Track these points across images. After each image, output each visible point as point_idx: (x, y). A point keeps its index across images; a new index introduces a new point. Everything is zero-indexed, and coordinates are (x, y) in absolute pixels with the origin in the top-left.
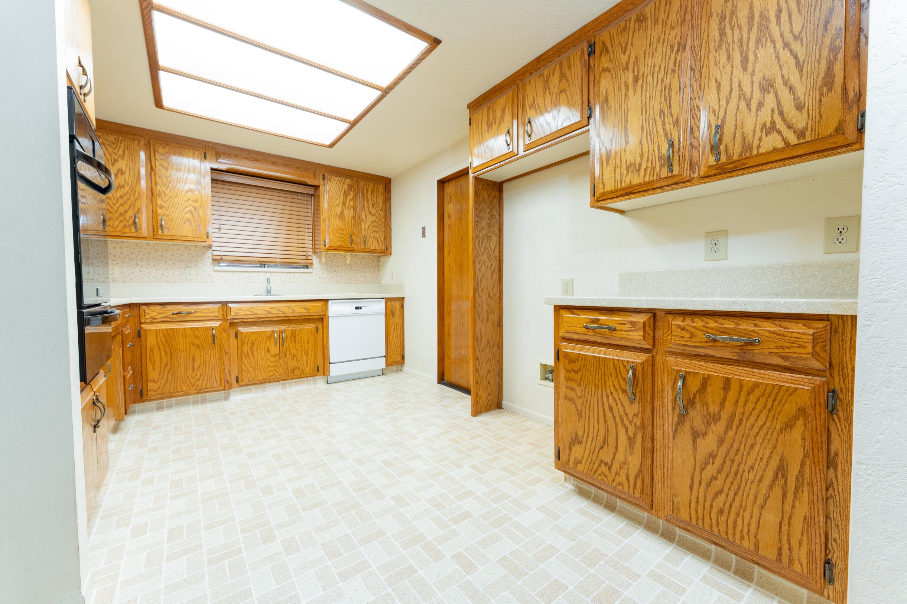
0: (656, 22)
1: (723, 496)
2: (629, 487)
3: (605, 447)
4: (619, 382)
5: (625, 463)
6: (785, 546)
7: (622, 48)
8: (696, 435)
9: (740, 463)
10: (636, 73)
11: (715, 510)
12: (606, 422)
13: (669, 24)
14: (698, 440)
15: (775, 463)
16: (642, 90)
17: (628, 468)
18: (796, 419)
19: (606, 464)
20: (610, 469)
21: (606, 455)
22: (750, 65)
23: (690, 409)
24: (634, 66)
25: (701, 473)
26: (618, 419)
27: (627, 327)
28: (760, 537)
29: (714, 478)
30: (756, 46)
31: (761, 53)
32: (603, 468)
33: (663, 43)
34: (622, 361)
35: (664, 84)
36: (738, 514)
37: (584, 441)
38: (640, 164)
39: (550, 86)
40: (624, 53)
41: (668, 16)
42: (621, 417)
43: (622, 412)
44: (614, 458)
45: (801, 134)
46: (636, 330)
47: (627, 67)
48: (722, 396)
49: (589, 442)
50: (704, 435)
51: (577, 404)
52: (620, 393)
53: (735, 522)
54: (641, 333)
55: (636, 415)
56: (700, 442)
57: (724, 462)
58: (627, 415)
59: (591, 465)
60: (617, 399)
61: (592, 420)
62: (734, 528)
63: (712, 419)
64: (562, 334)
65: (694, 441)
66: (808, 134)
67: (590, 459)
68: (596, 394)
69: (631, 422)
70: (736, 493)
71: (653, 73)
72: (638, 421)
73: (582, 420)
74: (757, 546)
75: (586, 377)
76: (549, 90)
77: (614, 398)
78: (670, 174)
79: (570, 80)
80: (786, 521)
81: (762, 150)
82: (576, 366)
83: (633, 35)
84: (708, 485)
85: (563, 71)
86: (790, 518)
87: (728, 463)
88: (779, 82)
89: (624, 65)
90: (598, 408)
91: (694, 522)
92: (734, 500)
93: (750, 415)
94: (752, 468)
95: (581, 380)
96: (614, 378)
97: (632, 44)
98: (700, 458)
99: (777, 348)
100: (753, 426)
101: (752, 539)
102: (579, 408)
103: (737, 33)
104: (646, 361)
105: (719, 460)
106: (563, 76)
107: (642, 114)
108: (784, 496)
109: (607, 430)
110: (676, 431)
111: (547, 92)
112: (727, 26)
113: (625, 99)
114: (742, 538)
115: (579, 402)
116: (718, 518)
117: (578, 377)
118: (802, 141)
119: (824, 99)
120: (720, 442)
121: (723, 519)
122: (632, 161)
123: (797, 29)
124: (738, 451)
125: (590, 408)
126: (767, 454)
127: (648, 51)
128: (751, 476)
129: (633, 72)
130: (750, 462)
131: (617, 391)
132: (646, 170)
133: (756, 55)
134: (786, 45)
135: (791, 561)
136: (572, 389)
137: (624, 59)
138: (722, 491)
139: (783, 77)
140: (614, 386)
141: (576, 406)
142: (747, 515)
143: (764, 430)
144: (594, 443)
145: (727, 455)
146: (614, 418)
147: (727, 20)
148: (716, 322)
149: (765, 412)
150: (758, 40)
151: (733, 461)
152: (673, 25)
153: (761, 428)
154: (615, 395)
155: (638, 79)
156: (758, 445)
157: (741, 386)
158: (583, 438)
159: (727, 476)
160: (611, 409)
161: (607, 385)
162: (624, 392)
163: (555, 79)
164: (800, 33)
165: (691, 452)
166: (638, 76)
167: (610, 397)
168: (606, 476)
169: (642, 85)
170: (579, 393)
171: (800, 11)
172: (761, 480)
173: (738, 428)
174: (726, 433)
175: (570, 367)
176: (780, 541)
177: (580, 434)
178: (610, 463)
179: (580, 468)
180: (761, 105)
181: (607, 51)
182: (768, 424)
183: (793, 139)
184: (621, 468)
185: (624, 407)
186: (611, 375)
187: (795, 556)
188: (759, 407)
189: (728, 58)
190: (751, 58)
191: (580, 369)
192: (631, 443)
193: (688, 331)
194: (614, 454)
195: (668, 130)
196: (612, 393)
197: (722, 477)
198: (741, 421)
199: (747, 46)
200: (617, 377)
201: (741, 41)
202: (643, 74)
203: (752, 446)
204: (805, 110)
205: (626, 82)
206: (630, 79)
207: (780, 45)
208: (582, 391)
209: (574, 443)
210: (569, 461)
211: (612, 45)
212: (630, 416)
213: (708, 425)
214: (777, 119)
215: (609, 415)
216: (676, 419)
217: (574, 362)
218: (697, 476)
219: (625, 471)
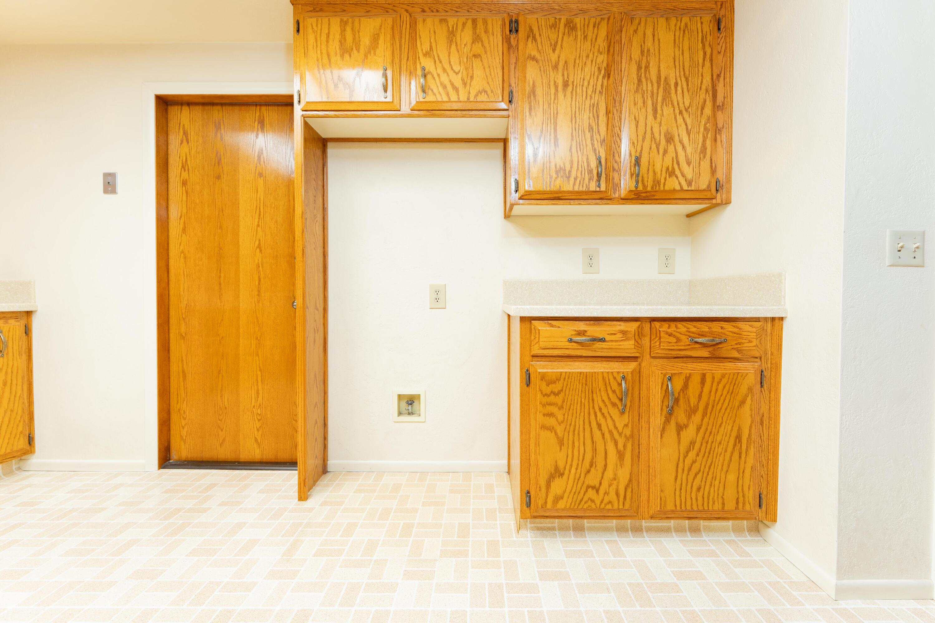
0: (585, 37)
1: (701, 474)
2: (619, 502)
3: (593, 470)
4: (608, 395)
5: (615, 479)
6: (741, 494)
7: (551, 45)
8: (680, 428)
9: (712, 442)
10: (566, 78)
11: (695, 489)
12: (593, 442)
13: (597, 47)
14: (681, 433)
15: (734, 434)
16: (572, 98)
17: (618, 483)
18: (747, 396)
19: (593, 488)
20: (597, 491)
21: (592, 479)
22: (658, 116)
23: (675, 407)
24: (563, 69)
25: (684, 461)
26: (607, 436)
27: (619, 336)
28: (725, 497)
29: (694, 462)
30: (662, 103)
31: (665, 108)
32: (591, 493)
33: (592, 61)
34: (612, 373)
35: (592, 101)
36: (711, 485)
37: (567, 472)
38: (570, 172)
39: (459, 43)
40: (554, 50)
41: (596, 39)
42: (610, 432)
43: (611, 427)
44: (602, 478)
45: (689, 183)
46: (627, 339)
47: (556, 67)
48: (700, 389)
49: (573, 471)
50: (686, 426)
51: (558, 431)
52: (610, 406)
53: (709, 493)
54: (632, 342)
55: (626, 425)
56: (683, 434)
57: (701, 445)
58: (616, 428)
59: (575, 496)
60: (606, 414)
61: (576, 444)
62: (708, 499)
63: (691, 412)
64: (536, 350)
65: (679, 434)
66: (693, 184)
67: (574, 490)
68: (582, 414)
69: (620, 434)
70: (709, 468)
71: (582, 86)
72: (628, 432)
73: (564, 448)
74: (723, 504)
75: (570, 397)
76: (457, 45)
77: (603, 414)
78: (598, 189)
79: (488, 48)
80: (741, 475)
81: (667, 188)
82: (556, 387)
83: (563, 38)
84: (690, 470)
85: (478, 31)
86: (744, 472)
87: (704, 444)
88: (676, 139)
89: (554, 64)
90: (584, 429)
91: (678, 508)
92: (708, 474)
93: (719, 400)
94: (720, 443)
95: (563, 401)
96: (603, 393)
97: (561, 46)
98: (683, 449)
99: (736, 344)
100: (721, 409)
101: (720, 500)
102: (560, 435)
103: (650, 85)
104: (635, 369)
105: (697, 445)
106: (477, 39)
107: (572, 121)
108: (740, 457)
109: (595, 450)
110: (663, 430)
111: (454, 46)
112: (643, 75)
113: (555, 99)
114: (714, 503)
115: (560, 430)
116: (697, 495)
117: (558, 400)
118: (690, 189)
119: (702, 163)
120: (698, 429)
121: (700, 494)
122: (562, 166)
123: (687, 104)
124: (711, 433)
125: (574, 431)
126: (730, 428)
127: (577, 61)
128: (720, 450)
129: (563, 75)
130: (719, 438)
131: (606, 406)
132: (575, 179)
133: (662, 110)
134: (681, 113)
135: (744, 504)
136: (551, 415)
137: (554, 57)
138: (700, 471)
139: (679, 136)
140: (603, 401)
141: (556, 434)
142: (717, 482)
143: (728, 411)
144: (579, 470)
145: (703, 438)
146: (603, 435)
147: (643, 70)
148: (695, 327)
149: (728, 396)
150: (664, 99)
151: (707, 443)
152: (601, 50)
153: (726, 409)
154: (604, 410)
155: (568, 85)
156: (724, 423)
157: (713, 378)
158: (565, 468)
159: (703, 457)
160: (599, 426)
161: (596, 402)
162: (614, 405)
163: (466, 36)
164: (689, 108)
165: (676, 445)
166: (567, 81)
167: (599, 414)
168: (593, 501)
169: (572, 93)
170: (560, 418)
171: (688, 91)
172: (726, 451)
173: (711, 413)
174: (702, 420)
175: (548, 390)
176: (738, 492)
177: (561, 465)
178: (597, 485)
179: (561, 504)
180: (665, 152)
181: (534, 39)
182: (730, 405)
183: (685, 187)
184: (610, 485)
185: (613, 421)
186: (600, 390)
188: (725, 392)
189: (644, 103)
190: (659, 111)
191: (562, 390)
192: (621, 455)
193: (674, 336)
194: (603, 474)
195: (596, 146)
196: (600, 409)
197: (699, 459)
198: (713, 406)
199: (657, 100)
200: (607, 390)
201: (652, 93)
202: (573, 82)
203: (720, 426)
204: (691, 166)
205: (555, 82)
206: (560, 82)
207: (677, 111)
208: (564, 415)
209: (554, 478)
210: (546, 503)
211: (540, 35)
212: (620, 429)
213: (689, 417)
214: (676, 166)
215: (597, 433)
216: (663, 419)
217: (555, 382)
218: (681, 465)
219: (614, 487)
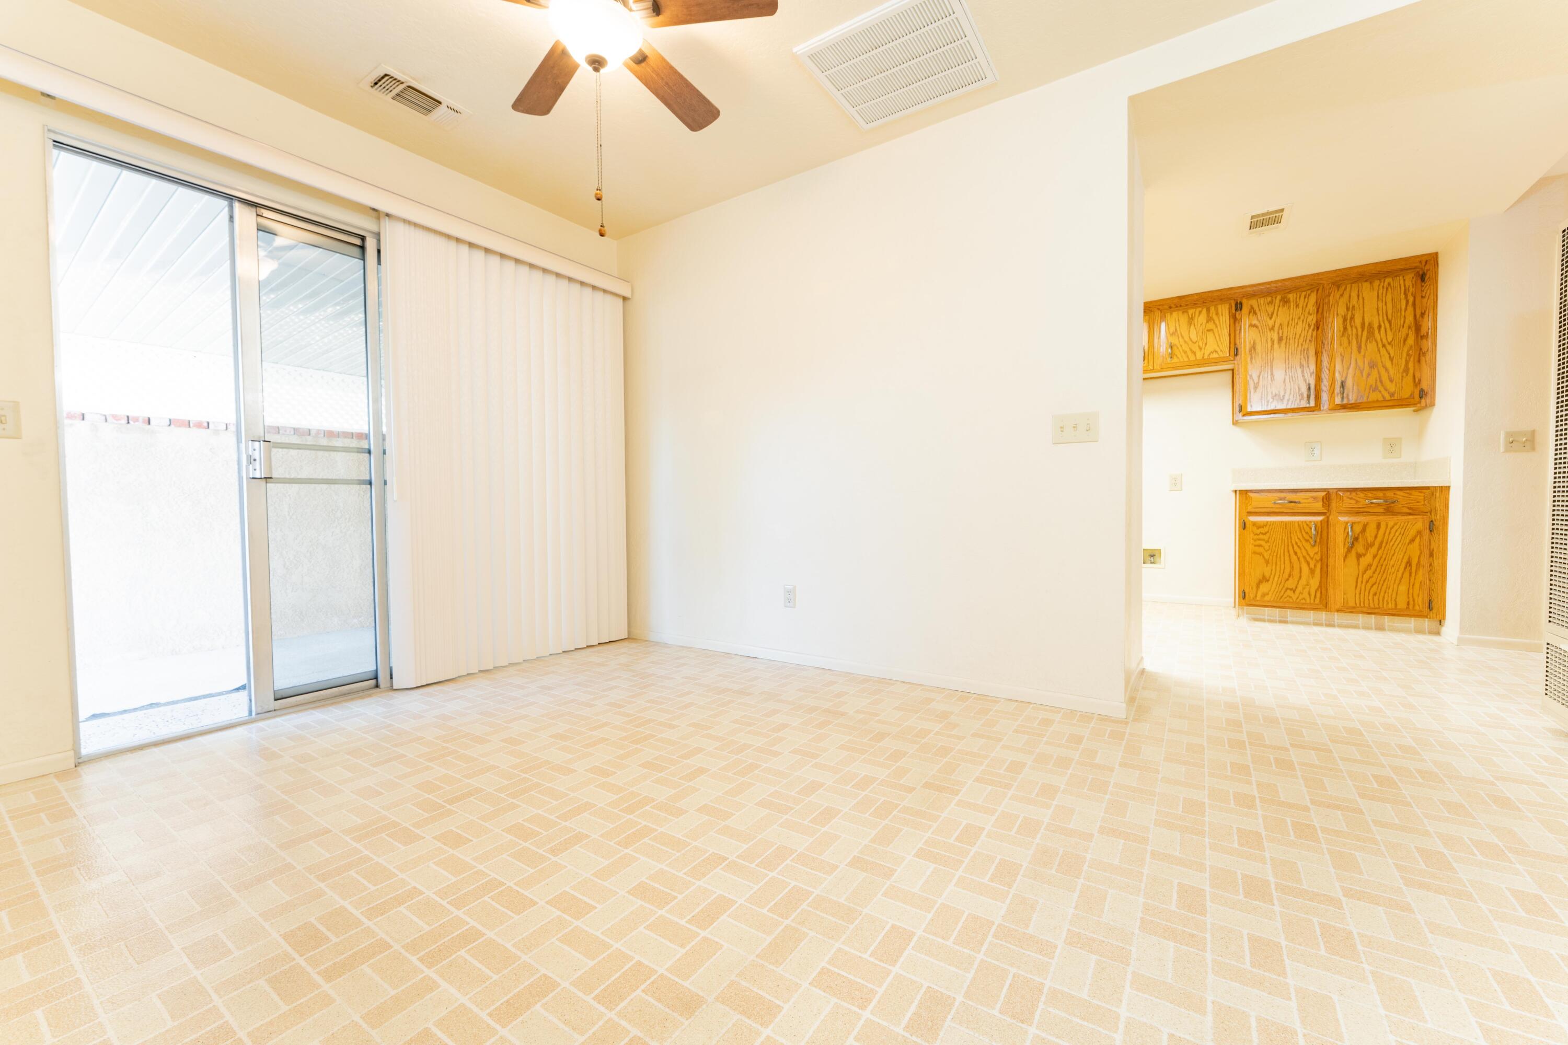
0: (1297, 306)
1: (1377, 585)
2: (1310, 599)
3: (1290, 579)
4: (1302, 535)
5: (1307, 585)
6: (1411, 599)
7: (1268, 315)
8: (1359, 556)
9: (1386, 565)
10: (1281, 335)
11: (1372, 593)
12: (1291, 562)
13: (1307, 311)
14: (1360, 559)
15: (1405, 560)
16: (1286, 347)
17: (1310, 587)
18: (1416, 537)
19: (1291, 589)
20: (1294, 592)
21: (1291, 584)
22: (1362, 351)
23: (1355, 543)
24: (1279, 330)
25: (1363, 576)
26: (1302, 559)
27: (1311, 500)
28: (1397, 600)
29: (1371, 577)
30: (1366, 341)
31: (1369, 345)
32: (1289, 592)
33: (1303, 321)
34: (1305, 522)
35: (1303, 347)
36: (1385, 592)
37: (1271, 579)
38: (1284, 396)
39: (1196, 324)
40: (1271, 318)
41: (1306, 306)
42: (1304, 557)
43: (1304, 553)
44: (1298, 584)
45: (1392, 395)
46: (1318, 502)
47: (1272, 329)
48: (1376, 532)
49: (1276, 579)
50: (1364, 555)
51: (1265, 555)
52: (1304, 542)
53: (1384, 597)
54: (1321, 503)
55: (1316, 553)
56: (1362, 560)
57: (1377, 567)
58: (1309, 555)
59: (1278, 594)
60: (1301, 546)
61: (1278, 563)
62: (1383, 601)
63: (1369, 546)
64: (1250, 509)
65: (1358, 560)
66: (1396, 395)
67: (1277, 590)
68: (1283, 546)
69: (1312, 559)
70: (1384, 581)
71: (1295, 338)
72: (1318, 557)
73: (1269, 565)
74: (1396, 604)
75: (1274, 536)
76: (1195, 326)
77: (1299, 546)
78: (1308, 406)
79: (1218, 324)
80: (1411, 587)
81: (1370, 400)
82: (1266, 529)
83: (1278, 309)
84: (1367, 582)
85: (1211, 315)
86: (1413, 585)
87: (1379, 567)
88: (1380, 365)
89: (1270, 327)
90: (1284, 555)
91: (1358, 605)
92: (1383, 585)
93: (1392, 539)
94: (1393, 566)
95: (1269, 538)
96: (1298, 534)
97: (1277, 315)
98: (1362, 568)
99: (1407, 504)
100: (1393, 545)
101: (1393, 602)
102: (1267, 557)
103: (1354, 330)
104: (1323, 520)
105: (1373, 568)
106: (1209, 319)
107: (1285, 362)
108: (1410, 575)
109: (1292, 567)
110: (1345, 557)
111: (1192, 327)
112: (1348, 324)
113: (1271, 350)
114: (1388, 603)
115: (1266, 555)
116: (1373, 598)
117: (1266, 537)
118: (1392, 398)
119: (1404, 379)
120: (1375, 557)
121: (1376, 598)
122: (1277, 393)
123: (1390, 339)
124: (1385, 559)
125: (1277, 556)
126: (1401, 557)
127: (1290, 323)
128: (1393, 570)
129: (1278, 333)
130: (1392, 563)
131: (1301, 541)
132: (1288, 400)
133: (1366, 346)
134: (1384, 346)
135: (1414, 605)
136: (1260, 546)
137: (1271, 323)
138: (1376, 583)
139: (1382, 362)
140: (1298, 538)
141: (1263, 557)
142: (1390, 591)
143: (1400, 545)
144: (1280, 578)
145: (1379, 562)
146: (1299, 559)
147: (1348, 321)
148: (1372, 494)
149: (1400, 537)
150: (1368, 338)
151: (1382, 565)
152: (1311, 312)
153: (1398, 545)
154: (1299, 544)
155: (1282, 339)
156: (1396, 554)
157: (1387, 525)
158: (1270, 577)
159: (1379, 574)
160: (1296, 553)
161: (1293, 538)
162: (1307, 541)
163: (1202, 318)
164: (1391, 341)
165: (1356, 567)
166: (1282, 337)
167: (1295, 546)
168: (1290, 597)
169: (1286, 344)
170: (1267, 548)
171: (1391, 330)
172: (1398, 571)
173: (1385, 547)
174: (1378, 551)
175: (1258, 531)
176: (1409, 598)
177: (1267, 575)
178: (1294, 588)
179: (1267, 598)
180: (1369, 375)
181: (1255, 313)
182: (1402, 542)
183: (1388, 397)
184: (1304, 589)
185: (1306, 550)
186: (1296, 532)
187: (1416, 602)
188: (1397, 534)
189: (1349, 343)
190: (1363, 346)
191: (1268, 532)
192: (1312, 572)
193: (1355, 500)
194: (1298, 581)
195: (1306, 377)
196: (1296, 543)
197: (1375, 575)
198: (1387, 543)
199: (1361, 339)
200: (1301, 532)
201: (1357, 335)
202: (1287, 337)
203: (1393, 555)
204: (1394, 382)
205: (1272, 339)
206: (1276, 338)
207: (1380, 345)
208: (1269, 546)
209: (1262, 582)
210: (1256, 596)
211: (1259, 310)
212: (1312, 556)
213: (1367, 549)
214: (1379, 384)
215: (1294, 558)
216: (1346, 550)
217: (1263, 527)
218: (1360, 579)
219: (1307, 590)
